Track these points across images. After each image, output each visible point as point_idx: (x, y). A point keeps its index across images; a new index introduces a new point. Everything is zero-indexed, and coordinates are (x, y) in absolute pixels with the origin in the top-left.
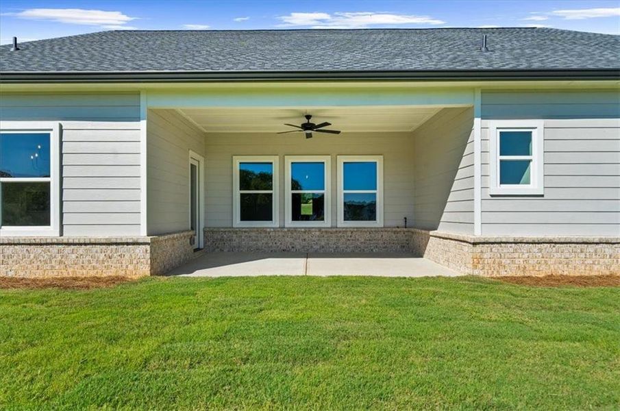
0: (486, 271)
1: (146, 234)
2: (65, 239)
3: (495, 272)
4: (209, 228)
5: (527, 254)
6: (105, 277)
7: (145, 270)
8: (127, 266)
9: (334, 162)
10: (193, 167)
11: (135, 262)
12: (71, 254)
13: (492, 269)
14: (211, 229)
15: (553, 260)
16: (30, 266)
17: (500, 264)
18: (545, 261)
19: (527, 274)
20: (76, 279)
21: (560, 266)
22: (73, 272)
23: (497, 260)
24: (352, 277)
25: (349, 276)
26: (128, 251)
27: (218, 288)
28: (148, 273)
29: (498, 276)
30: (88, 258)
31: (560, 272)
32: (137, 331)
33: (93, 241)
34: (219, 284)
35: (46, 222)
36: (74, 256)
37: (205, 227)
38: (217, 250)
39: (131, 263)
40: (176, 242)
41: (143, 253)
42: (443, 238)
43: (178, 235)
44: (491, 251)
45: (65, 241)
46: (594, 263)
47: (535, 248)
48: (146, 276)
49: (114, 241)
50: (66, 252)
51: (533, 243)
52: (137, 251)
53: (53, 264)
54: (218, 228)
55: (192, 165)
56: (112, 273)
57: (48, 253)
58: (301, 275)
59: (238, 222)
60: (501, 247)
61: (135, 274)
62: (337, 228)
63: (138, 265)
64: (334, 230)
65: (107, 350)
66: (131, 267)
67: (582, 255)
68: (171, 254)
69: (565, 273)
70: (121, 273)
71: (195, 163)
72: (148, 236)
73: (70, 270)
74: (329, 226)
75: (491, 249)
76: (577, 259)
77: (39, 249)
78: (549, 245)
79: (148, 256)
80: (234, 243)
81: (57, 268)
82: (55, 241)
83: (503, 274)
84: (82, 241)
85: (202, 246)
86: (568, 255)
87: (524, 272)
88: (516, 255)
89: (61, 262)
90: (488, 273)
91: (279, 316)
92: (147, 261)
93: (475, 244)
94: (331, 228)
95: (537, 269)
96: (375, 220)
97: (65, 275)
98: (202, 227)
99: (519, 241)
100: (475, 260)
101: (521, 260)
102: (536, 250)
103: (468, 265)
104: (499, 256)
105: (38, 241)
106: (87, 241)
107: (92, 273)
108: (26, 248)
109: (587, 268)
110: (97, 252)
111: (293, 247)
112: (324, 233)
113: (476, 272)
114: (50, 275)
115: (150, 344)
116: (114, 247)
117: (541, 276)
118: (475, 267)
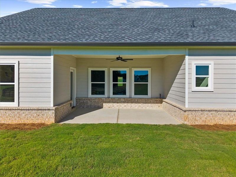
0: (190, 122)
1: (53, 106)
2: (20, 108)
3: (193, 123)
4: (78, 98)
5: (206, 116)
6: (37, 124)
7: (53, 121)
8: (45, 119)
9: (130, 71)
10: (72, 73)
11: (48, 117)
12: (23, 114)
13: (192, 121)
14: (79, 98)
15: (217, 118)
16: (6, 119)
17: (195, 120)
18: (214, 119)
19: (206, 124)
20: (25, 124)
21: (220, 120)
22: (24, 121)
23: (194, 118)
24: (136, 124)
25: (134, 124)
26: (46, 113)
27: (82, 130)
28: (54, 122)
29: (195, 124)
30: (30, 115)
31: (220, 123)
32: (52, 153)
33: (32, 109)
34: (82, 128)
35: (13, 100)
36: (24, 115)
37: (76, 98)
38: (81, 107)
39: (47, 118)
40: (65, 107)
41: (52, 114)
42: (174, 106)
43: (65, 104)
44: (192, 114)
45: (21, 109)
46: (233, 119)
47: (210, 113)
48: (53, 123)
49: (40, 109)
50: (21, 113)
51: (209, 111)
52: (49, 113)
53: (16, 118)
54: (82, 98)
55: (71, 72)
56: (39, 121)
57: (14, 114)
58: (115, 123)
59: (90, 95)
60: (196, 112)
61: (49, 122)
62: (131, 98)
63: (49, 119)
64: (130, 99)
65: (43, 162)
66: (47, 119)
67: (229, 116)
68: (63, 112)
69: (222, 124)
70: (43, 122)
71: (73, 71)
72: (54, 106)
73: (22, 121)
74: (128, 97)
75: (192, 113)
76: (226, 118)
77: (10, 112)
78: (215, 112)
79: (54, 115)
80: (89, 104)
81: (17, 119)
82: (16, 109)
83: (197, 123)
84: (27, 109)
85: (75, 105)
86: (223, 116)
87: (205, 123)
88: (202, 116)
89: (19, 117)
90: (190, 123)
91: (105, 146)
92: (53, 117)
93: (185, 111)
94: (129, 98)
95: (210, 121)
96: (147, 95)
97: (20, 122)
98: (75, 97)
99: (203, 110)
100: (185, 118)
101: (204, 118)
102: (210, 114)
103: (183, 120)
104: (195, 116)
105: (9, 109)
106: (29, 109)
107: (31, 122)
108: (5, 111)
109: (231, 121)
110: (33, 113)
111: (113, 106)
112: (126, 101)
113: (186, 123)
114: (14, 122)
115: (58, 159)
116: (40, 111)
117: (212, 124)
118: (185, 121)
